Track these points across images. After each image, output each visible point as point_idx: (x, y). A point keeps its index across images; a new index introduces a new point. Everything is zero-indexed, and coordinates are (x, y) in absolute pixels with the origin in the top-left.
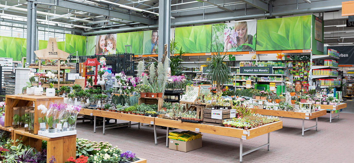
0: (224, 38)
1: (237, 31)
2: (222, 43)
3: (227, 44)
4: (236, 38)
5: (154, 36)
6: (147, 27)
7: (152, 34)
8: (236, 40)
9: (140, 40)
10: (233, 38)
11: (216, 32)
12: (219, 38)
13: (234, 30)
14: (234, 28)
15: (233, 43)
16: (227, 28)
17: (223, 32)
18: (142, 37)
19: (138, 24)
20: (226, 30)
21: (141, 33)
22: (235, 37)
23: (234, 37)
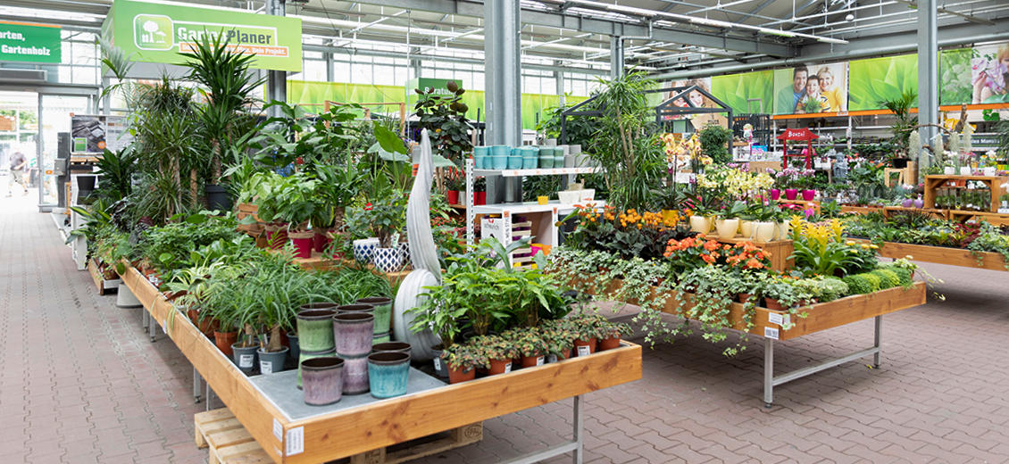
0: (971, 76)
1: (1003, 61)
2: (967, 86)
3: (980, 88)
4: (1001, 76)
5: (800, 78)
6: (783, 62)
7: (795, 76)
8: (1002, 80)
9: (767, 87)
10: (995, 76)
11: (950, 67)
12: (959, 77)
13: (997, 60)
14: (997, 57)
15: (994, 87)
16: (978, 56)
17: (968, 64)
18: (771, 82)
19: (761, 57)
20: (976, 61)
21: (768, 73)
22: (1001, 73)
23: (997, 73)
